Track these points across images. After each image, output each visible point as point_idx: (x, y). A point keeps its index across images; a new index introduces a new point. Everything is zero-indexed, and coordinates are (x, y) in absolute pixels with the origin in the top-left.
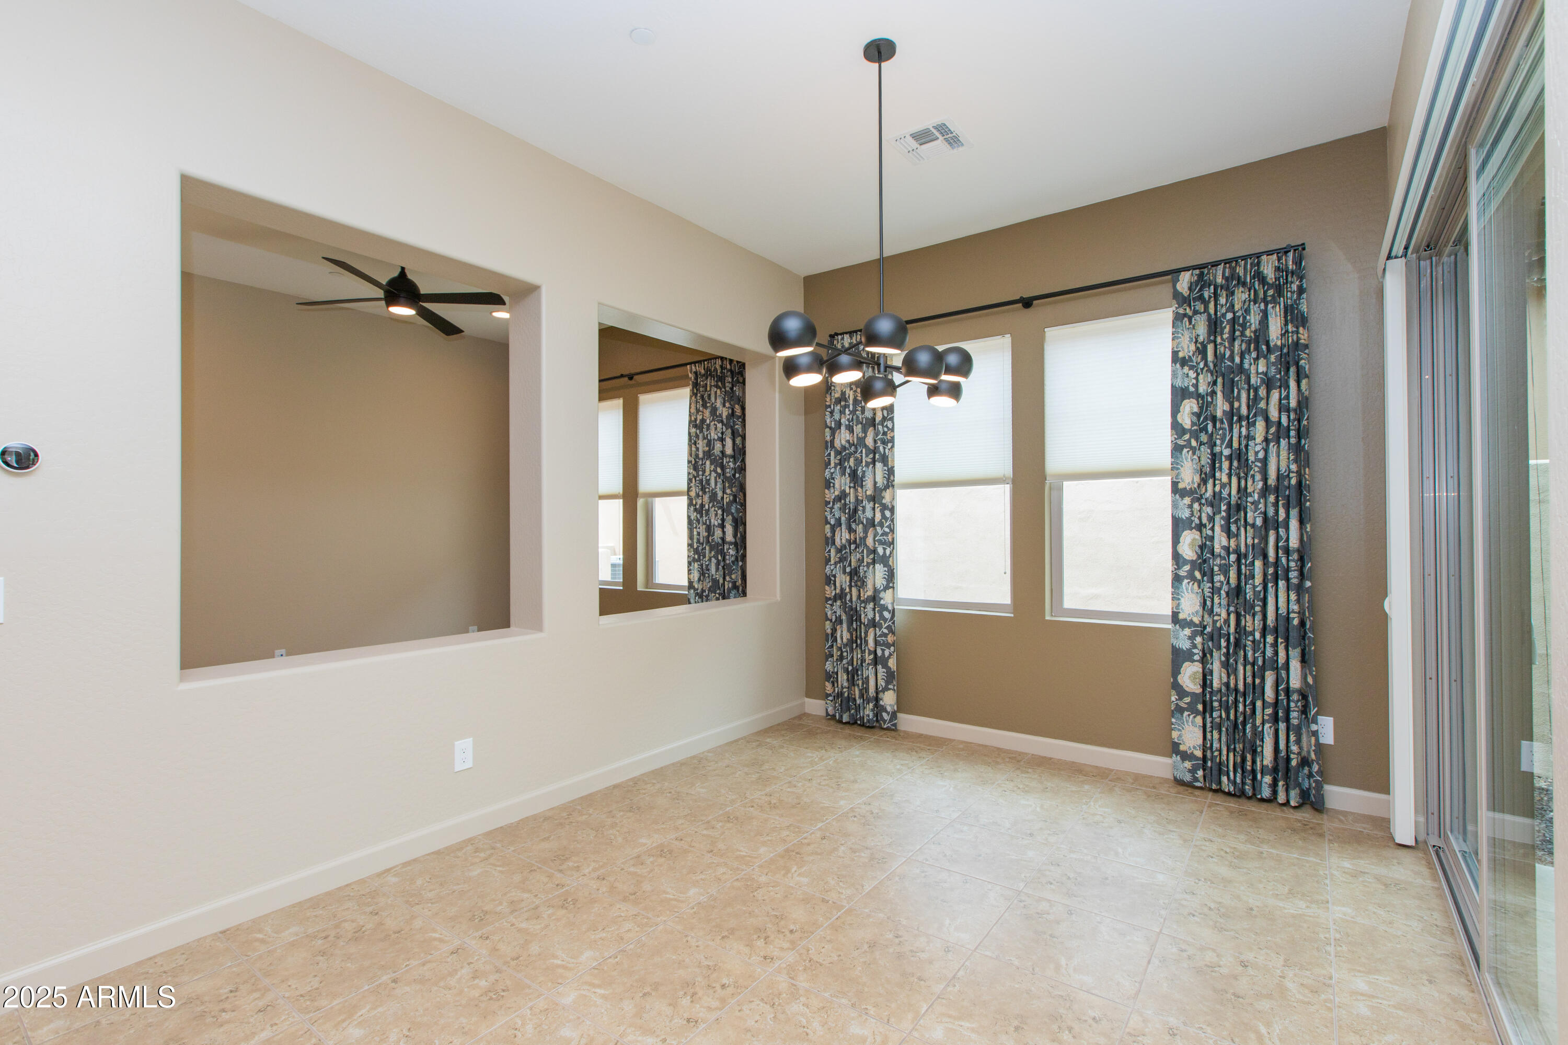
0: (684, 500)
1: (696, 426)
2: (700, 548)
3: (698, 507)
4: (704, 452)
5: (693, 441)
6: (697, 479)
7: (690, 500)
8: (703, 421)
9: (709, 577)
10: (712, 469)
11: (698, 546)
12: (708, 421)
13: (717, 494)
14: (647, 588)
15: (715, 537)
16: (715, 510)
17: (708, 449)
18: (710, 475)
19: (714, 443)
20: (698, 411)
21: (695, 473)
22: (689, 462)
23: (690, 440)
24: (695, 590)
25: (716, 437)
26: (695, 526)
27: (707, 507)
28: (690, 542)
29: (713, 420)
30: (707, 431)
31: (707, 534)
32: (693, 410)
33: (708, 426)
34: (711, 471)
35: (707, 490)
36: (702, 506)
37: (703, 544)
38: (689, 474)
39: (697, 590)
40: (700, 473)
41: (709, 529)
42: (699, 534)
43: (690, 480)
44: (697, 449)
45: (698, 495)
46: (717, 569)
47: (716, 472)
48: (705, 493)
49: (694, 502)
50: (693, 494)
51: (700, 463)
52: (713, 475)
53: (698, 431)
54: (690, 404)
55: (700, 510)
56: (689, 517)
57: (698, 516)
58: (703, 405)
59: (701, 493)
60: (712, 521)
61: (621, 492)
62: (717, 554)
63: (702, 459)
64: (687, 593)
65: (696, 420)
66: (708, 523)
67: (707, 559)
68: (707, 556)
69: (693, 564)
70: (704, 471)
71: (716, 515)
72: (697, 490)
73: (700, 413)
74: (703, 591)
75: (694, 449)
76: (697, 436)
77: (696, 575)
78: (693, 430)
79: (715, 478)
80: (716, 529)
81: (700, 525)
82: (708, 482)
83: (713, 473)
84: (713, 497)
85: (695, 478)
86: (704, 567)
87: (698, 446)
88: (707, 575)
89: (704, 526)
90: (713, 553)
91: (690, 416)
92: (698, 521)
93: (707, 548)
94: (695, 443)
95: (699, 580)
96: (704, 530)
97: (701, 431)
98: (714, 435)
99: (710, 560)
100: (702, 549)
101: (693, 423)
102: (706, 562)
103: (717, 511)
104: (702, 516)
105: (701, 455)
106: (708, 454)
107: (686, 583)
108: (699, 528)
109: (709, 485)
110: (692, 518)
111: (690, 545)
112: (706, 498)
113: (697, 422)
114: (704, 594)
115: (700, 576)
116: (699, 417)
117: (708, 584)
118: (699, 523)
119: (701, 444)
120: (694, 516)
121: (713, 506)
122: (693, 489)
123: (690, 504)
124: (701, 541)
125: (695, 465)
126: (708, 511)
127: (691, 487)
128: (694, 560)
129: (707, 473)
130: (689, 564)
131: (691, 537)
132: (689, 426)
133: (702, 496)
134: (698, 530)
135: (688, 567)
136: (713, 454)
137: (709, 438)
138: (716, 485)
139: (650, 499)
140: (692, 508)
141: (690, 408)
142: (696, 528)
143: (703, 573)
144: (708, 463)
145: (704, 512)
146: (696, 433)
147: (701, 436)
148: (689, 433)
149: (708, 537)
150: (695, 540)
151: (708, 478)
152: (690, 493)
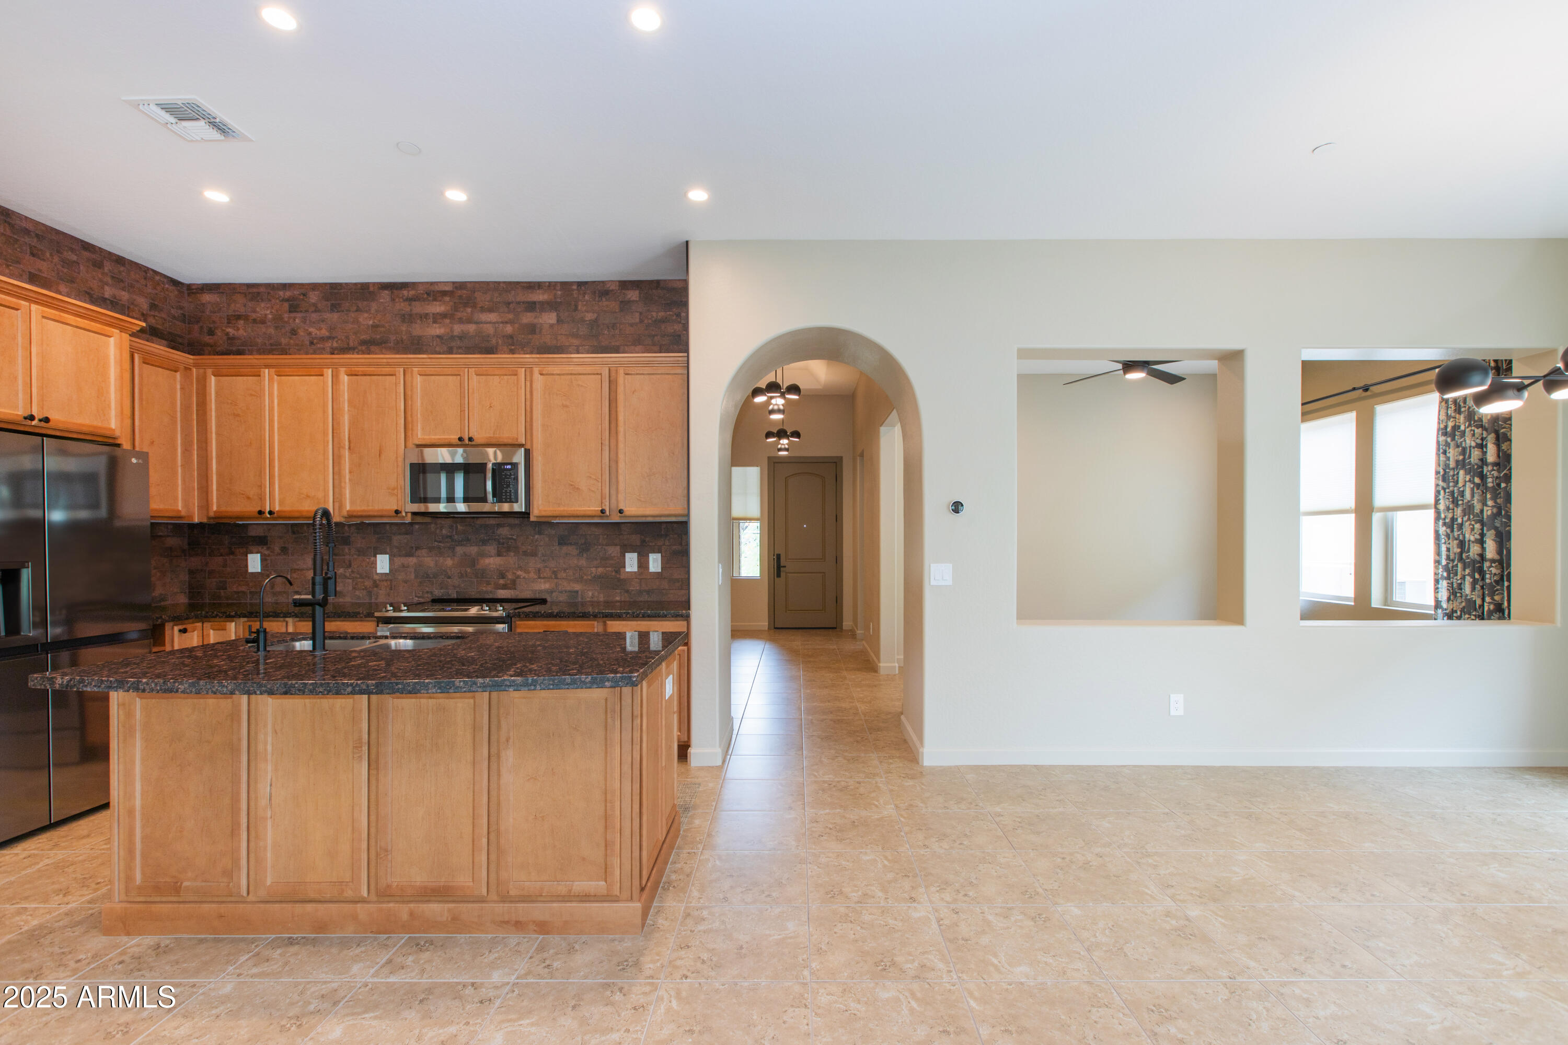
0: (1431, 513)
1: (1445, 434)
2: (1450, 565)
3: (1447, 521)
4: (1457, 462)
5: (1441, 451)
6: (1447, 490)
7: (1438, 512)
8: (1456, 428)
9: (1461, 597)
10: (1467, 479)
11: (1448, 563)
12: (1462, 428)
13: (1474, 507)
14: (1385, 605)
15: (1471, 554)
16: (1470, 524)
17: (1461, 458)
18: (1464, 486)
19: (1470, 451)
20: (1448, 417)
21: (1444, 485)
22: (1437, 473)
23: (1438, 449)
24: (1443, 609)
25: (1473, 444)
26: (1443, 541)
27: (1460, 521)
28: (1437, 558)
29: (1470, 425)
30: (1461, 437)
31: (1459, 550)
32: (1443, 417)
33: (1463, 434)
34: (1465, 482)
35: (1460, 502)
36: (1453, 520)
37: (1453, 561)
38: (1437, 485)
39: (1446, 610)
40: (1451, 484)
41: (1462, 544)
42: (1448, 550)
43: (1438, 493)
44: (1448, 459)
45: (1448, 509)
46: (1473, 589)
47: (1474, 483)
48: (1457, 505)
49: (1443, 516)
50: (1442, 507)
51: (1451, 473)
52: (1469, 486)
53: (1449, 440)
54: (1439, 411)
55: (1451, 524)
56: (1437, 533)
57: (1448, 531)
58: (1455, 410)
59: (1451, 506)
60: (1467, 536)
61: (1353, 505)
62: (1473, 571)
63: (1454, 469)
64: (1433, 612)
65: (1446, 427)
66: (1461, 538)
67: (1459, 577)
68: (1459, 574)
69: (1440, 582)
70: (1457, 482)
71: (1473, 529)
72: (1447, 503)
73: (1452, 420)
74: (1453, 611)
75: (1442, 458)
76: (1447, 444)
77: (1444, 595)
78: (1442, 439)
79: (1472, 490)
80: (1472, 545)
81: (1450, 541)
82: (1462, 494)
83: (1468, 484)
84: (1468, 510)
85: (1444, 489)
86: (1455, 585)
87: (1448, 455)
88: (1458, 595)
89: (1456, 542)
90: (1467, 571)
91: (1439, 423)
92: (1448, 536)
93: (1460, 565)
94: (1445, 452)
95: (1449, 599)
96: (1455, 546)
97: (1453, 439)
98: (1469, 442)
99: (1463, 578)
100: (1453, 567)
101: (1443, 431)
102: (1458, 580)
103: (1473, 525)
104: (1452, 531)
105: (1452, 464)
106: (1461, 464)
107: (1432, 603)
108: (1449, 544)
109: (1463, 496)
110: (1441, 532)
111: (1437, 562)
112: (1459, 511)
113: (1448, 430)
114: (1455, 615)
115: (1450, 596)
116: (1450, 424)
117: (1458, 605)
118: (1449, 539)
119: (1453, 453)
120: (1442, 530)
121: (1469, 519)
122: (1442, 501)
123: (1437, 518)
124: (1451, 558)
125: (1445, 476)
126: (1461, 526)
127: (1439, 500)
128: (1443, 578)
129: (1460, 484)
130: (1437, 581)
131: (1438, 553)
132: (1438, 434)
133: (1453, 510)
134: (1448, 546)
135: (1435, 585)
136: (1470, 463)
137: (1463, 445)
138: (1473, 496)
139: (1390, 514)
140: (1441, 522)
141: (1439, 415)
142: (1445, 543)
143: (1454, 592)
144: (1462, 473)
145: (1455, 526)
146: (1446, 441)
147: (1452, 444)
148: (1438, 442)
149: (1461, 553)
150: (1444, 557)
151: (1461, 489)
152: (1438, 506)
